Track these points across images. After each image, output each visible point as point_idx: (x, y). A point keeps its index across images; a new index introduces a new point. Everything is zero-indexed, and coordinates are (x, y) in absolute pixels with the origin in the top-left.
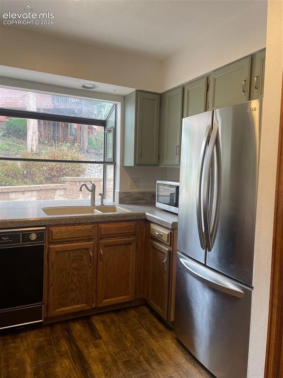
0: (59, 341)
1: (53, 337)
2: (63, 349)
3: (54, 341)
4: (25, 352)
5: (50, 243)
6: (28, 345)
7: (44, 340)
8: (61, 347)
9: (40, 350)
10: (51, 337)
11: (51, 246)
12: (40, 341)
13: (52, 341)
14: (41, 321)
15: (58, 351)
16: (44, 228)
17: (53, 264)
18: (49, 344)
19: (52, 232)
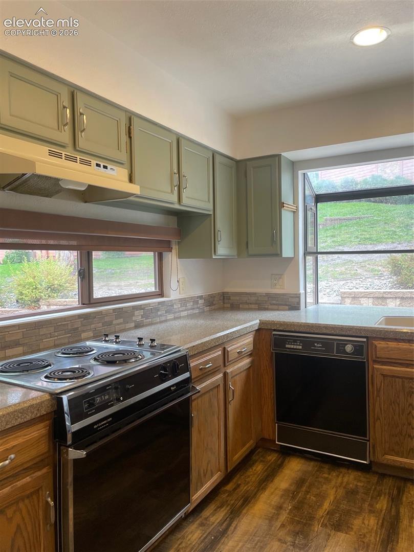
0: (379, 495)
1: (375, 488)
2: (377, 506)
3: (373, 493)
4: (333, 488)
5: (375, 362)
6: (342, 483)
7: (363, 486)
8: (377, 503)
9: (351, 494)
10: (373, 487)
11: (375, 366)
12: (357, 485)
13: (372, 492)
14: (365, 462)
15: (371, 505)
16: (365, 340)
17: (379, 391)
18: (365, 494)
19: (376, 346)
